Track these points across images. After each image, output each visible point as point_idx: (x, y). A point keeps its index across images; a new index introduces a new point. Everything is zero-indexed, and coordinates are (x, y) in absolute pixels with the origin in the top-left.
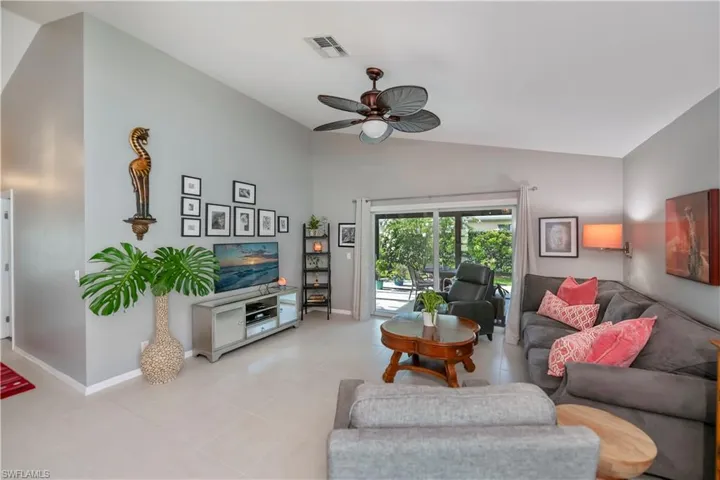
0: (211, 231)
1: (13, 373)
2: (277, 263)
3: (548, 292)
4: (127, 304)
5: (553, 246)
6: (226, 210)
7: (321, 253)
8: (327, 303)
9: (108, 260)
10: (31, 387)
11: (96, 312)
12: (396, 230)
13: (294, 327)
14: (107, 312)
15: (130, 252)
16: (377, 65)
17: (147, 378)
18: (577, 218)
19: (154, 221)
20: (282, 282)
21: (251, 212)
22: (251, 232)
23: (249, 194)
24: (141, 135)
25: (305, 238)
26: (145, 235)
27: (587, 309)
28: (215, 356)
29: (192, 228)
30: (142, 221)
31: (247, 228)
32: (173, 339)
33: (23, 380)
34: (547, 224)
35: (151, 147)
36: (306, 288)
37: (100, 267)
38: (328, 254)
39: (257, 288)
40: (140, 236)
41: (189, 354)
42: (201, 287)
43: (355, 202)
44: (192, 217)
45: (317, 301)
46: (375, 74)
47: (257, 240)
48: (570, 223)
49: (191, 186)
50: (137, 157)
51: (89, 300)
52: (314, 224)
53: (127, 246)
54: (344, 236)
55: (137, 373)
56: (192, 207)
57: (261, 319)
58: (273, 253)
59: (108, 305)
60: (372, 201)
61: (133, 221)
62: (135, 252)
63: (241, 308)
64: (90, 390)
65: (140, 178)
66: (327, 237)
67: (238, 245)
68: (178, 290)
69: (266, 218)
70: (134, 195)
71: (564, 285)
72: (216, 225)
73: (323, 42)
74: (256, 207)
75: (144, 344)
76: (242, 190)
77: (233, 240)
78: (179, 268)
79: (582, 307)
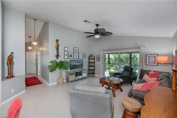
0: (69, 58)
1: (40, 81)
2: (83, 64)
3: (146, 74)
4: (54, 70)
5: (150, 62)
6: (72, 53)
7: (93, 62)
8: (94, 73)
9: (52, 63)
10: (42, 83)
11: (50, 71)
12: (115, 57)
13: (86, 78)
14: (51, 72)
15: (55, 62)
16: (97, 23)
17: (58, 84)
18: (157, 54)
19: (59, 56)
20: (84, 68)
21: (77, 54)
22: (77, 58)
23: (77, 50)
24: (57, 41)
25: (89, 59)
26: (58, 59)
27: (154, 79)
28: (69, 82)
29: (66, 57)
30: (57, 56)
31: (76, 57)
32: (62, 78)
33: (41, 82)
34: (148, 56)
35: (59, 43)
36: (89, 70)
37: (51, 64)
38: (94, 63)
39: (78, 69)
40: (57, 59)
41: (65, 81)
42: (66, 68)
43: (100, 51)
44: (66, 55)
45: (92, 73)
46: (97, 25)
47: (78, 59)
48: (155, 56)
49: (66, 49)
50: (57, 44)
51: (49, 69)
52: (91, 56)
53: (55, 60)
54: (98, 59)
55: (56, 83)
56: (66, 53)
57: (79, 75)
58: (82, 62)
59: (52, 71)
60: (104, 50)
61: (56, 56)
62: (56, 62)
63: (74, 73)
64: (50, 85)
65: (57, 48)
66: (94, 59)
67: (74, 60)
68: (62, 69)
69: (81, 55)
70: (56, 51)
71: (150, 73)
72: (70, 56)
73: (86, 21)
74: (78, 53)
75: (58, 78)
76: (75, 49)
77: (74, 59)
78: (63, 65)
79: (153, 79)
